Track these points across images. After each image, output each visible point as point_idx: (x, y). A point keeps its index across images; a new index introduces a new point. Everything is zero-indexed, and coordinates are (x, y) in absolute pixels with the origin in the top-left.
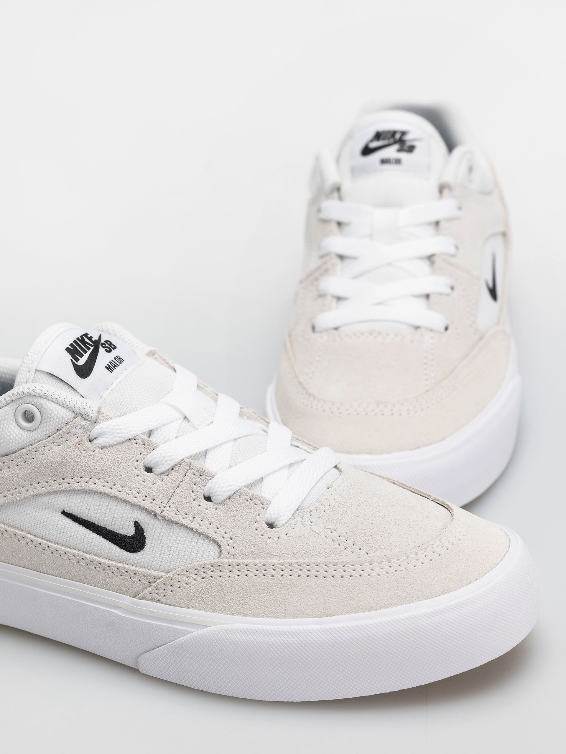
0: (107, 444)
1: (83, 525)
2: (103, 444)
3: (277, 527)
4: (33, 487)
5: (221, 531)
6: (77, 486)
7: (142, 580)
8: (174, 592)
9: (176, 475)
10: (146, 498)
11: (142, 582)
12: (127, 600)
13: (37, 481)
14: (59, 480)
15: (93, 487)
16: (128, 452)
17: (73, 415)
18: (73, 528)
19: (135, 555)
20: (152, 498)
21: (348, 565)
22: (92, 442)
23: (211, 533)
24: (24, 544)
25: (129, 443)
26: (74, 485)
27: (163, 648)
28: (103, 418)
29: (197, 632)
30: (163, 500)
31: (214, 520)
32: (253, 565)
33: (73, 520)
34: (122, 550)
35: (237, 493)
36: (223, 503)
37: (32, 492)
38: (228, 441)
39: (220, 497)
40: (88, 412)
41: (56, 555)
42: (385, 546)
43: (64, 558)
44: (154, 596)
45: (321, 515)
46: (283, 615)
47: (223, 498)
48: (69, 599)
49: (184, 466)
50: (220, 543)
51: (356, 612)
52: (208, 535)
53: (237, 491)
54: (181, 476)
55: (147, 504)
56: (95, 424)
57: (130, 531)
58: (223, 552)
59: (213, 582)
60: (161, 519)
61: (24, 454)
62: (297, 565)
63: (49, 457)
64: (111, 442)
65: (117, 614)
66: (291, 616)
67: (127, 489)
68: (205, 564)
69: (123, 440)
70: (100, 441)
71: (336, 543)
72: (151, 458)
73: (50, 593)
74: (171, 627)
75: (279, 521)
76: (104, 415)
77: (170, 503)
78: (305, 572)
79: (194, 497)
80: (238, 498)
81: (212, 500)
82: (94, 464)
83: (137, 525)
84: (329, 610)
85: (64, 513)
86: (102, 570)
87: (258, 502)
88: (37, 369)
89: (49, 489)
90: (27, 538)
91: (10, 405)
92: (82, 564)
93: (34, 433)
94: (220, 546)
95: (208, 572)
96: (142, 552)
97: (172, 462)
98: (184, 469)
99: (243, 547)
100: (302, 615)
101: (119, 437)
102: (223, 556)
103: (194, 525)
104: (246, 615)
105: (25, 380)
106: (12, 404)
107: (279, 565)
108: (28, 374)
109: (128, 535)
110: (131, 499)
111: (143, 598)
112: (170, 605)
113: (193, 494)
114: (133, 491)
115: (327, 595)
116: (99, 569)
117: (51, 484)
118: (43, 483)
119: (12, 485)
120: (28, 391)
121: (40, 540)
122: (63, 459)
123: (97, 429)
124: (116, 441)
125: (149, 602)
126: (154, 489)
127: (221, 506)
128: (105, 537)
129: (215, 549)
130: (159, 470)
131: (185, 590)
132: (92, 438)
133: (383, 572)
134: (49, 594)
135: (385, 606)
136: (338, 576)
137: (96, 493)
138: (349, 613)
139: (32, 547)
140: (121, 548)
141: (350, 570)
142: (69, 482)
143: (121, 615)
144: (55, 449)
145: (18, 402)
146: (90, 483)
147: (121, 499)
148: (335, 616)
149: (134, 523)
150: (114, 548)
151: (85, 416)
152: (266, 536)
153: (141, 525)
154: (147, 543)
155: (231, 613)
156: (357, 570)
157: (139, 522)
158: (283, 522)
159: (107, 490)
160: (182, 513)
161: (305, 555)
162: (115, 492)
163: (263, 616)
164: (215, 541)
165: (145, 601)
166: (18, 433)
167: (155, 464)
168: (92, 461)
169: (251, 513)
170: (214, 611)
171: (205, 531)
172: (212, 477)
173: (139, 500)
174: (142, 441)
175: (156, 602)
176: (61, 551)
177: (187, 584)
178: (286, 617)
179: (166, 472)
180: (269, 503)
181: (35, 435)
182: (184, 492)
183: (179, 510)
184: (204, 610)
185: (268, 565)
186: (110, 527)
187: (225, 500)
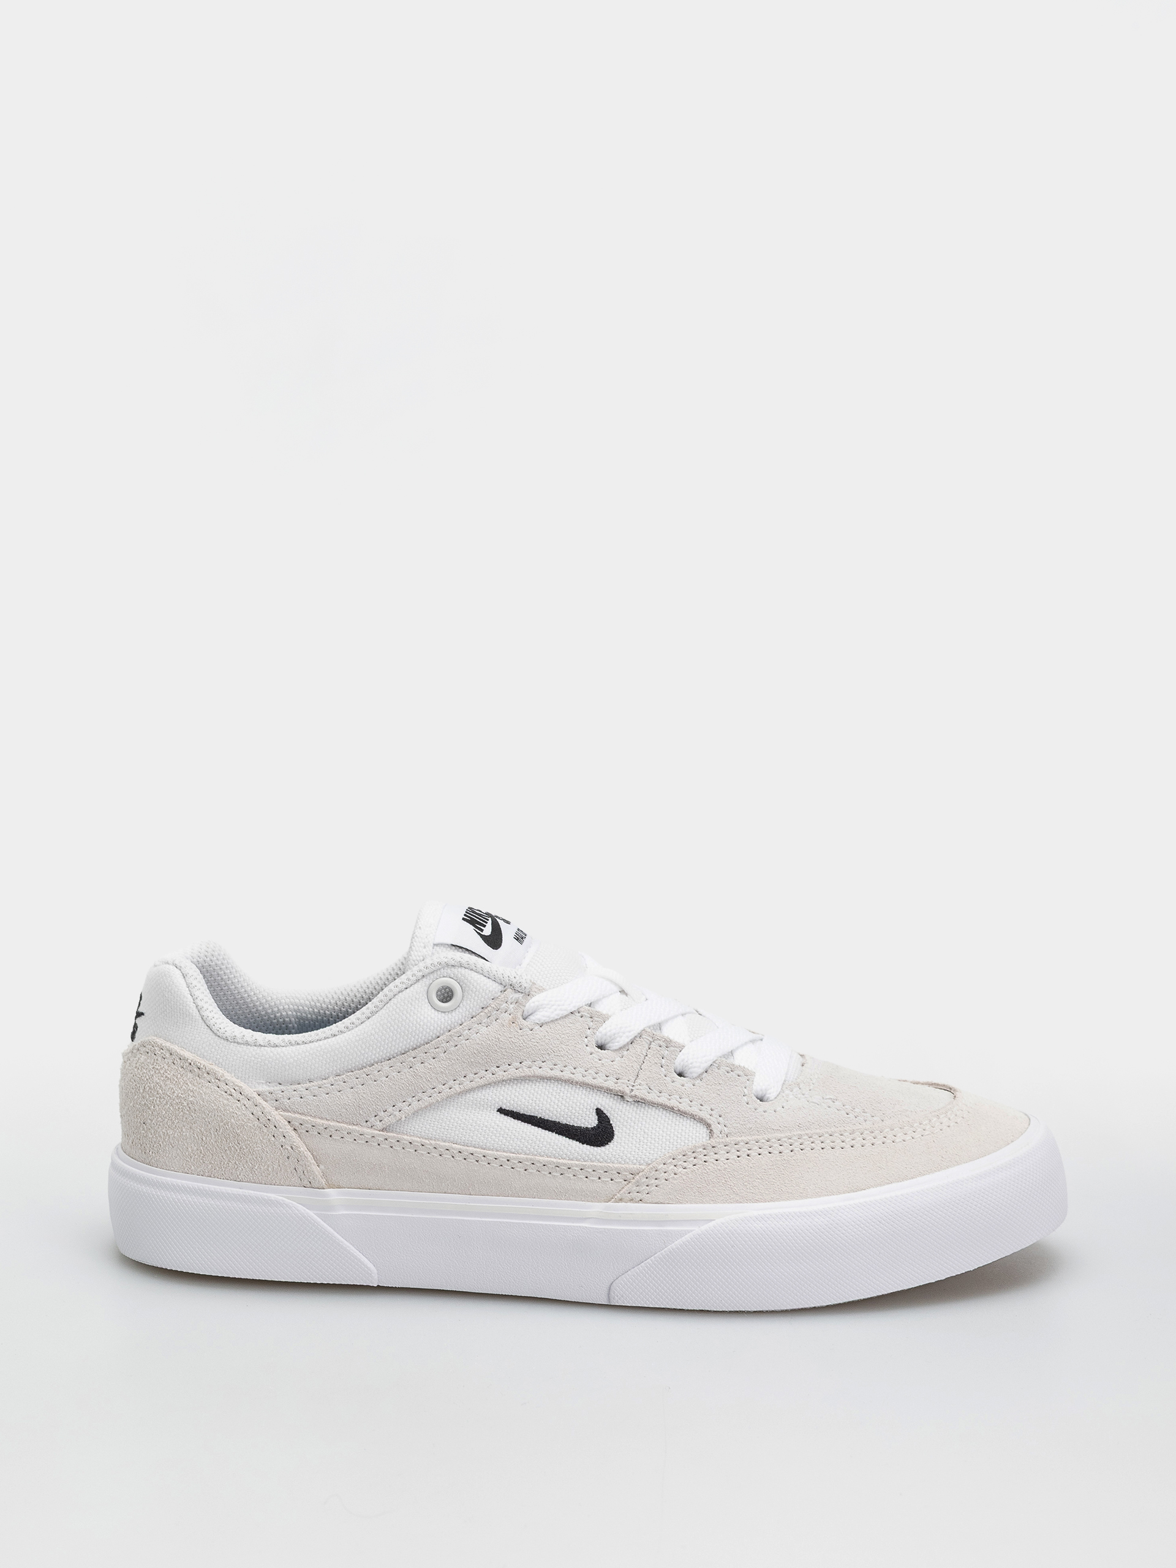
0: (547, 1020)
1: (528, 1122)
2: (543, 1019)
3: (769, 1100)
4: (457, 1082)
5: (706, 1107)
6: (518, 1073)
7: (616, 1179)
8: (661, 1186)
9: (639, 1048)
10: (608, 1078)
11: (616, 1180)
12: (596, 1208)
13: (463, 1074)
14: (493, 1069)
15: (539, 1072)
16: (574, 1027)
17: (501, 988)
18: (515, 1127)
19: (603, 1148)
20: (615, 1077)
21: (866, 1132)
22: (527, 1020)
23: (694, 1110)
24: (448, 1158)
25: (573, 1017)
26: (512, 1072)
27: (651, 1260)
28: (536, 990)
29: (697, 1230)
30: (630, 1077)
31: (696, 1097)
32: (754, 1142)
33: (514, 1119)
34: (585, 1145)
35: (714, 1064)
36: (700, 1077)
37: (457, 1088)
38: (676, 1016)
39: (696, 1069)
40: (520, 981)
41: (496, 1164)
42: (899, 1113)
43: (507, 1167)
44: (634, 1195)
45: (811, 1088)
46: (803, 1196)
47: (700, 1071)
48: (513, 1223)
49: (647, 1037)
50: (709, 1121)
51: (888, 1183)
52: (693, 1113)
53: (714, 1062)
54: (645, 1049)
55: (610, 1084)
56: (529, 997)
57: (592, 1122)
58: (715, 1131)
59: (709, 1167)
60: (630, 1100)
61: (443, 1041)
62: (807, 1137)
63: (478, 1041)
64: (554, 1016)
65: (586, 1227)
66: (812, 1196)
67: (582, 1069)
68: (695, 1147)
69: (566, 1013)
70: (540, 1016)
71: (843, 1113)
72: (604, 1032)
73: (483, 1219)
74: (661, 1230)
75: (770, 1094)
76: (537, 987)
77: (639, 1081)
78: (818, 1146)
79: (665, 1072)
80: (717, 1070)
81: (686, 1075)
82: (536, 1044)
83: (599, 1112)
84: (857, 1184)
85: (501, 1111)
86: (559, 1174)
87: (741, 1073)
88: (435, 943)
89: (482, 1082)
90: (453, 1149)
91: (421, 981)
92: (532, 1171)
93: (454, 1014)
94: (708, 1126)
95: (700, 1156)
96: (611, 1144)
97: (632, 1033)
98: (647, 1041)
99: (737, 1123)
100: (826, 1194)
101: (561, 1010)
102: (715, 1136)
103: (673, 1103)
104: (757, 1201)
105: (422, 958)
106: (424, 979)
107: (786, 1139)
108: (424, 950)
109: (589, 1126)
110: (589, 1080)
111: (621, 1200)
112: (656, 1203)
113: (663, 1069)
114: (590, 1071)
115: (851, 1168)
116: (555, 1174)
117: (482, 1075)
118: (471, 1076)
119: (429, 1084)
120: (446, 960)
121: (472, 1149)
122: (496, 1041)
123: (531, 1003)
124: (558, 1015)
125: (628, 1204)
126: (615, 1066)
127: (699, 1081)
128: (560, 1133)
129: (703, 1131)
130: (617, 1044)
131: (675, 1182)
132: (527, 1015)
133: (908, 1138)
134: (482, 1221)
135: (921, 1174)
136: (858, 1146)
137: (543, 1078)
138: (881, 1185)
139: (460, 1161)
140: (583, 1144)
141: (869, 1137)
142: (505, 1069)
143: (592, 1226)
144: (483, 1030)
145: (432, 976)
146: (534, 1067)
147: (577, 1083)
148: (865, 1190)
149: (595, 1111)
150: (575, 1145)
151: (517, 987)
152: (760, 1110)
153: (605, 1112)
154: (616, 1133)
155: (737, 1202)
156: (878, 1137)
157: (602, 1109)
158: (775, 1094)
159: (556, 1073)
160: (655, 1091)
161: (812, 1127)
162: (567, 1075)
163: (778, 1200)
164: (701, 1121)
165: (623, 1203)
166: (433, 1016)
167: (610, 1037)
168: (533, 1040)
169: (736, 1086)
170: (715, 1202)
171: (687, 1109)
172: (681, 1048)
173: (600, 1081)
174: (588, 1013)
175: (638, 1202)
176: (503, 1158)
177: (675, 1174)
178: (806, 1197)
179: (624, 1046)
180: (753, 1074)
181: (456, 1016)
182: (653, 1066)
183: (651, 1088)
184: (703, 1202)
185: (774, 1140)
186: (564, 1120)
187: (702, 1074)
